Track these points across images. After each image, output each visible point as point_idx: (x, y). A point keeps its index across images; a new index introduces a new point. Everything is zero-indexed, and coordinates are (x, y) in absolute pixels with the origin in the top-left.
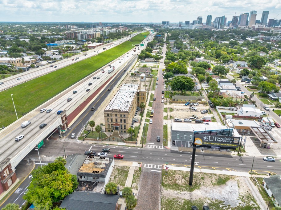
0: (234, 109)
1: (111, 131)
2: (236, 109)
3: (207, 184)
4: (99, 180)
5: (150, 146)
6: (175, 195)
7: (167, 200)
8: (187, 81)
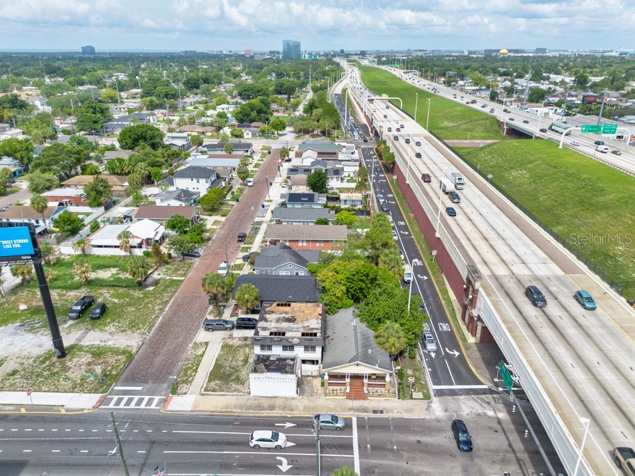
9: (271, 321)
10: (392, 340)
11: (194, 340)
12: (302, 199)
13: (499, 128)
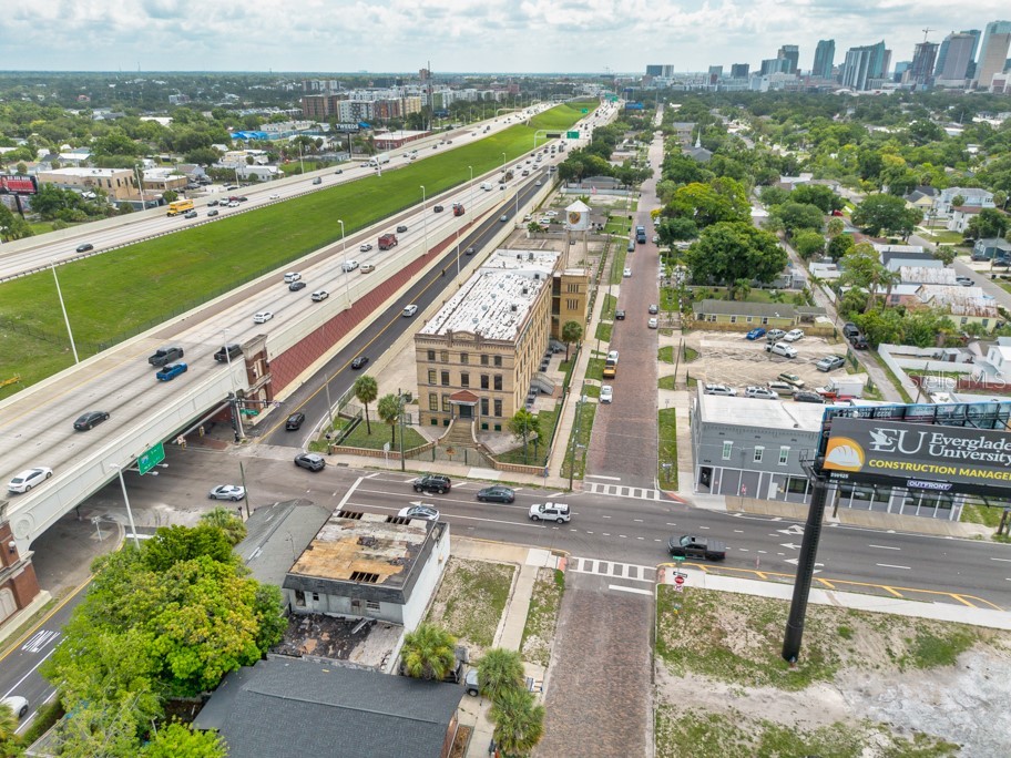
0: (958, 358)
1: (440, 422)
2: (966, 356)
3: (868, 660)
4: (376, 614)
5: (600, 489)
6: (717, 701)
7: (684, 722)
8: (758, 242)
9: (401, 543)
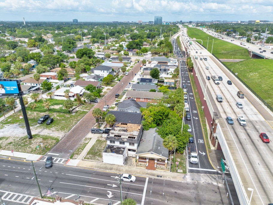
9: (116, 131)
10: (170, 144)
11: (86, 137)
12: (147, 81)
13: (248, 54)
